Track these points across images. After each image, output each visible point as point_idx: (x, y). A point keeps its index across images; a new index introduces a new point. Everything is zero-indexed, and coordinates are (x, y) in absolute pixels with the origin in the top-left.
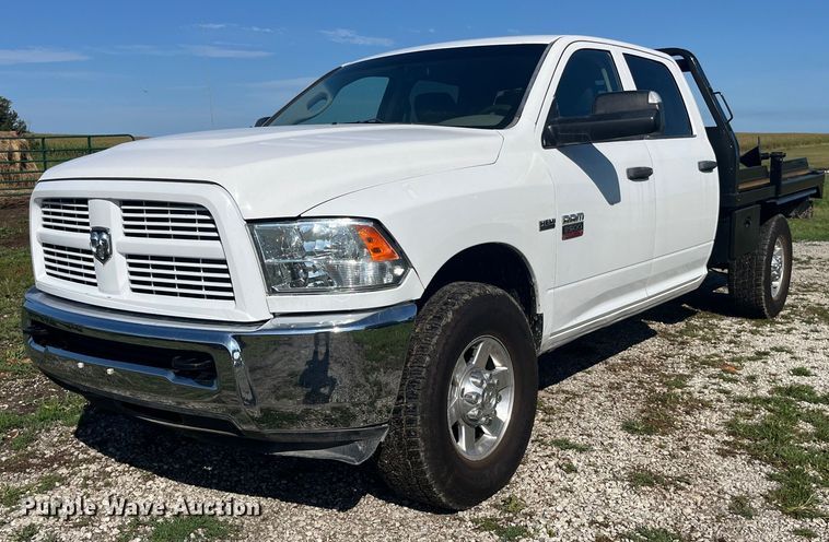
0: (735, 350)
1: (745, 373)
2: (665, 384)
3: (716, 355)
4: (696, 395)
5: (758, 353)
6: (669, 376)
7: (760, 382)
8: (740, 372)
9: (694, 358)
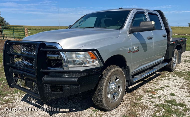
0: (155, 86)
1: (158, 95)
2: (136, 99)
3: (151, 88)
4: (144, 104)
5: (161, 87)
6: (138, 96)
7: (162, 98)
8: (156, 94)
9: (144, 89)
